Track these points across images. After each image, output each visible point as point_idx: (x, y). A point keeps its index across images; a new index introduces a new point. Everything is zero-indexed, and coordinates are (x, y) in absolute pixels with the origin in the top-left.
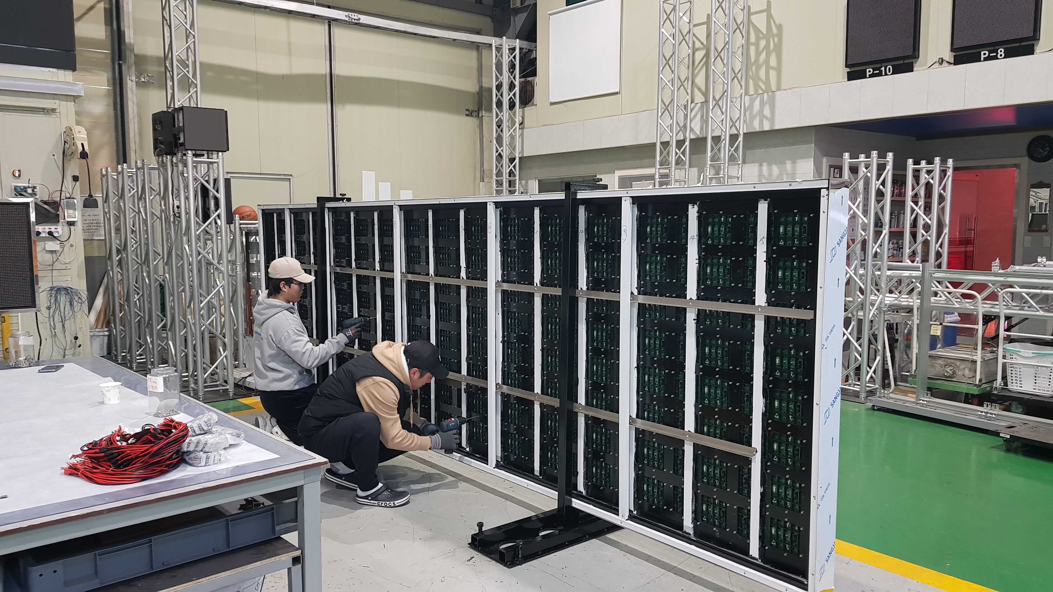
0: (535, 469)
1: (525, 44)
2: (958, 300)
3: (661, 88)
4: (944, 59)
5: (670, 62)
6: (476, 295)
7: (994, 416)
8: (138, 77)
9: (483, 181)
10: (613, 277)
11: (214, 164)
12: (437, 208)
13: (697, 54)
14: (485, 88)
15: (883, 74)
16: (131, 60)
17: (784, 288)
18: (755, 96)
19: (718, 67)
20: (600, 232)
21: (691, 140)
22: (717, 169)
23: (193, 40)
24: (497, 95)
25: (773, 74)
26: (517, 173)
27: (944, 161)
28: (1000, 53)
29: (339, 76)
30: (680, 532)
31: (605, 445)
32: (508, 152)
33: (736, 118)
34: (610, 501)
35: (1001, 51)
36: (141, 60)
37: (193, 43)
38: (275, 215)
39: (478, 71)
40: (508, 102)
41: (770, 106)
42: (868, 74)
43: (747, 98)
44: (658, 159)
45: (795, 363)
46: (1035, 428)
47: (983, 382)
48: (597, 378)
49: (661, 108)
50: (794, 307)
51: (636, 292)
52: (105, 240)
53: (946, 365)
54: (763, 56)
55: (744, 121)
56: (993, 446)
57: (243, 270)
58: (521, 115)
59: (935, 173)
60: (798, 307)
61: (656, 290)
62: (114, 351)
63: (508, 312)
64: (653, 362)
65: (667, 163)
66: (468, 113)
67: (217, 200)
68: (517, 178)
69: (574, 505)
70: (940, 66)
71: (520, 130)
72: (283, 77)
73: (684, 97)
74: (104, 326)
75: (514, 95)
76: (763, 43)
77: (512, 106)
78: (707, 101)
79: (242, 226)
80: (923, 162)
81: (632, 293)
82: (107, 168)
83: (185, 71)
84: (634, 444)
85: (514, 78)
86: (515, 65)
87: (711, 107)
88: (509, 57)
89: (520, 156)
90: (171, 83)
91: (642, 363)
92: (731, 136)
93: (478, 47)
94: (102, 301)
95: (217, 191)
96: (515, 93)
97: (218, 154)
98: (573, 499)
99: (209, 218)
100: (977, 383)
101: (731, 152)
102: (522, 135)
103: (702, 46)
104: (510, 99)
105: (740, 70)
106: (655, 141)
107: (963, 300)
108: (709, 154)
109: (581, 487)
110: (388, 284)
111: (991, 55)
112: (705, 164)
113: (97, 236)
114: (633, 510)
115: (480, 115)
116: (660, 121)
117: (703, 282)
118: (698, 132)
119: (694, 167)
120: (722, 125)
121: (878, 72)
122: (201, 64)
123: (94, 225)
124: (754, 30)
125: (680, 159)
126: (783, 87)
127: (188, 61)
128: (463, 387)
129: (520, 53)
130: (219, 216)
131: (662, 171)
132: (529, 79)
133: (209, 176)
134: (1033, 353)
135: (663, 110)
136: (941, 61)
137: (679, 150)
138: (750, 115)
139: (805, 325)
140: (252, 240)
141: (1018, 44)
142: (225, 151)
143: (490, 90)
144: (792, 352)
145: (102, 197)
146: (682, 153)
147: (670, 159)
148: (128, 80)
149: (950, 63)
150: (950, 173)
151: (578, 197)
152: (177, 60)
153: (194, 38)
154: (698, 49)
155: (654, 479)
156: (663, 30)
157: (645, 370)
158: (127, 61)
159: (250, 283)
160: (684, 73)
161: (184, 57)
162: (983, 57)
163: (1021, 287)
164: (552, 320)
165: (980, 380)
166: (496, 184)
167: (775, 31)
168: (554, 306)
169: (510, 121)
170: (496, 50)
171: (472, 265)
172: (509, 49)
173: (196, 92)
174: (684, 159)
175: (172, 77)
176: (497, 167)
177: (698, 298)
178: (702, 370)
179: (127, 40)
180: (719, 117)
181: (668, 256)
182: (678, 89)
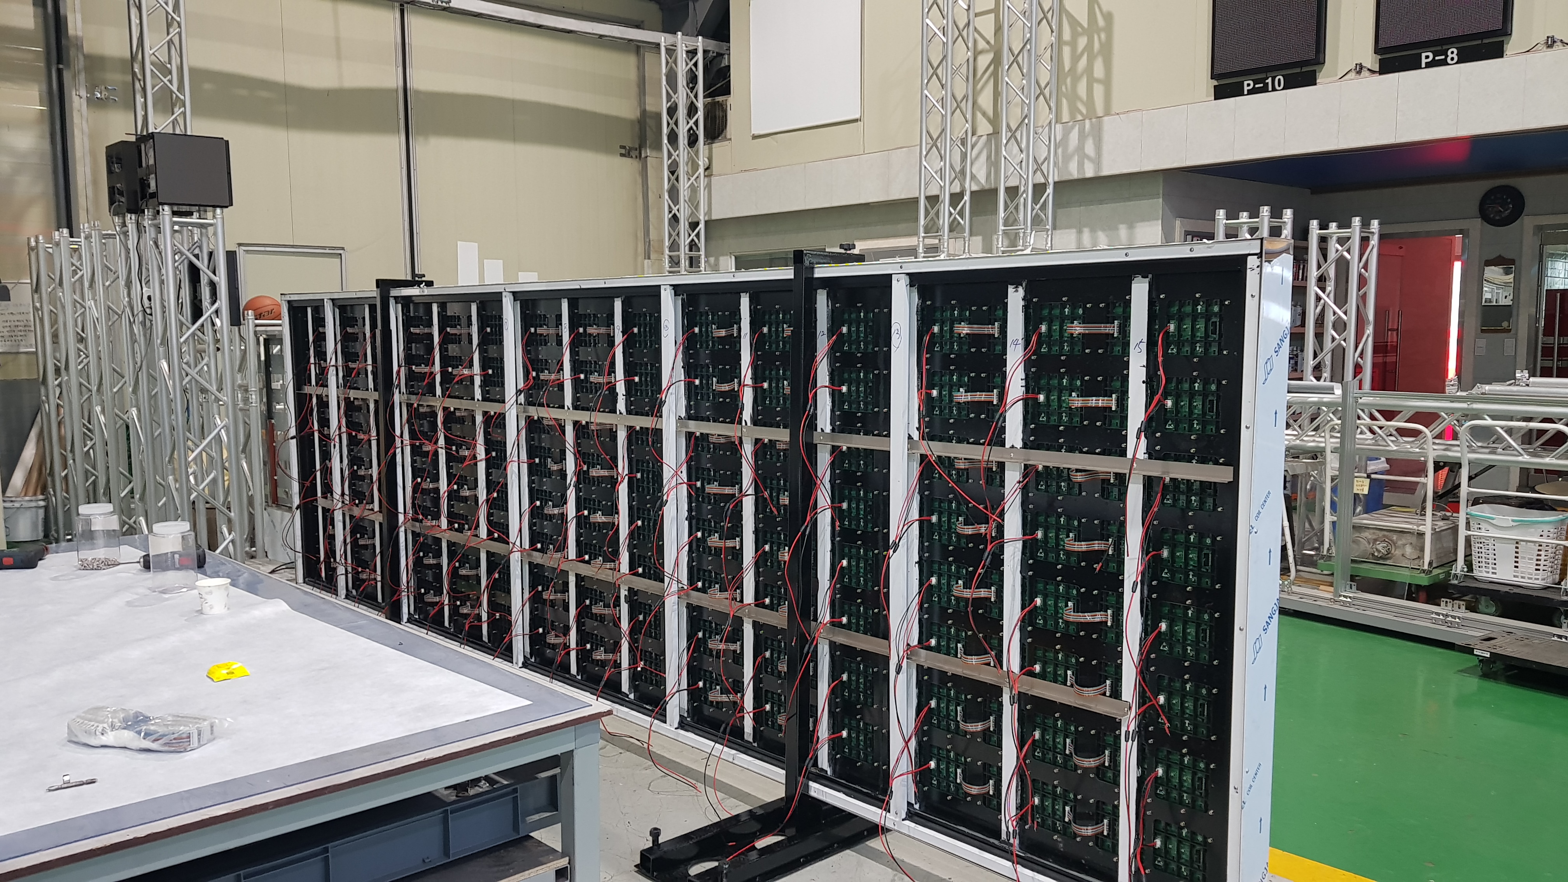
0: (746, 730)
1: (712, 45)
2: (1393, 438)
3: (926, 112)
4: (1364, 64)
5: (939, 71)
6: (642, 441)
7: (1457, 620)
8: (91, 89)
9: (649, 258)
10: (876, 409)
11: (209, 228)
12: (576, 297)
13: (980, 58)
14: (651, 112)
15: (1270, 89)
16: (81, 63)
17: (1176, 428)
18: (1070, 124)
19: (1013, 79)
20: (854, 335)
21: (972, 193)
22: (1012, 238)
23: (178, 30)
24: (668, 124)
25: (1099, 90)
26: (702, 245)
27: (1365, 224)
28: (1450, 56)
29: (418, 92)
30: (996, 842)
31: (865, 693)
32: (688, 212)
33: (1042, 159)
34: (874, 787)
35: (1452, 53)
36: (95, 63)
37: (177, 36)
38: (309, 310)
39: (639, 87)
40: (686, 135)
41: (1094, 139)
42: (1246, 88)
43: (1059, 127)
44: (922, 222)
45: (1198, 557)
46: (1525, 639)
47: (1434, 565)
48: (850, 579)
49: (927, 144)
50: (1194, 461)
51: (916, 435)
52: (36, 353)
53: (1375, 540)
54: (1083, 62)
55: (1055, 163)
56: (1460, 669)
57: (261, 400)
58: (707, 155)
59: (1354, 242)
60: (1203, 461)
61: (951, 432)
62: (53, 532)
63: (697, 469)
64: (946, 554)
65: (935, 229)
66: (623, 151)
67: (213, 286)
68: (702, 253)
69: (813, 793)
70: (1358, 76)
71: (706, 179)
72: (329, 92)
73: (960, 126)
74: (39, 492)
75: (696, 123)
76: (1082, 42)
77: (693, 140)
78: (996, 133)
79: (258, 328)
80: (1333, 226)
81: (910, 437)
82: (37, 238)
83: (165, 80)
84: (914, 691)
85: (696, 97)
86: (696, 76)
87: (1004, 141)
88: (687, 64)
89: (707, 218)
90: (143, 100)
91: (926, 555)
92: (1035, 186)
93: (638, 47)
94: (34, 452)
95: (214, 273)
96: (697, 120)
97: (214, 212)
98: (811, 783)
99: (202, 315)
100: (1426, 567)
101: (1035, 212)
102: (709, 186)
103: (987, 47)
104: (689, 130)
105: (1048, 84)
106: (917, 195)
107: (1399, 438)
108: (1002, 214)
109: (824, 762)
110: (495, 423)
111: (1437, 58)
112: (995, 231)
113: (27, 347)
114: (913, 802)
115: (643, 156)
116: (924, 163)
117: (1033, 418)
118: (983, 180)
119: (976, 235)
120: (1021, 168)
121: (1261, 85)
122: (192, 70)
123: (20, 328)
124: (1069, 23)
125: (956, 223)
126: (1115, 110)
127: (170, 63)
128: (624, 593)
129: (704, 59)
130: (217, 312)
131: (929, 241)
132: (720, 99)
133: (200, 247)
134: (1513, 521)
135: (929, 146)
136: (1359, 69)
137: (955, 210)
138: (1063, 152)
139: (1216, 491)
140: (275, 352)
141: (1479, 42)
142: (227, 207)
143: (659, 116)
144: (1192, 537)
145: (31, 283)
146: (958, 214)
147: (941, 222)
148: (74, 96)
149: (1372, 72)
150: (1374, 241)
151: (816, 275)
152: (152, 64)
153: (180, 26)
154: (981, 52)
155: (949, 751)
156: (928, 21)
157: (932, 567)
158: (72, 66)
159: (273, 421)
160: (961, 88)
161: (164, 58)
162: (1424, 61)
163: (1493, 418)
164: (771, 484)
165: (1430, 564)
166: (670, 262)
167: (1101, 22)
168: (774, 459)
169: (690, 164)
170: (667, 53)
171: (637, 391)
172: (687, 52)
173: (184, 113)
174: (962, 222)
175: (144, 89)
176: (670, 235)
177: (1025, 446)
178: (1031, 567)
179: (71, 32)
180: (1015, 156)
181: (972, 375)
182: (953, 113)
